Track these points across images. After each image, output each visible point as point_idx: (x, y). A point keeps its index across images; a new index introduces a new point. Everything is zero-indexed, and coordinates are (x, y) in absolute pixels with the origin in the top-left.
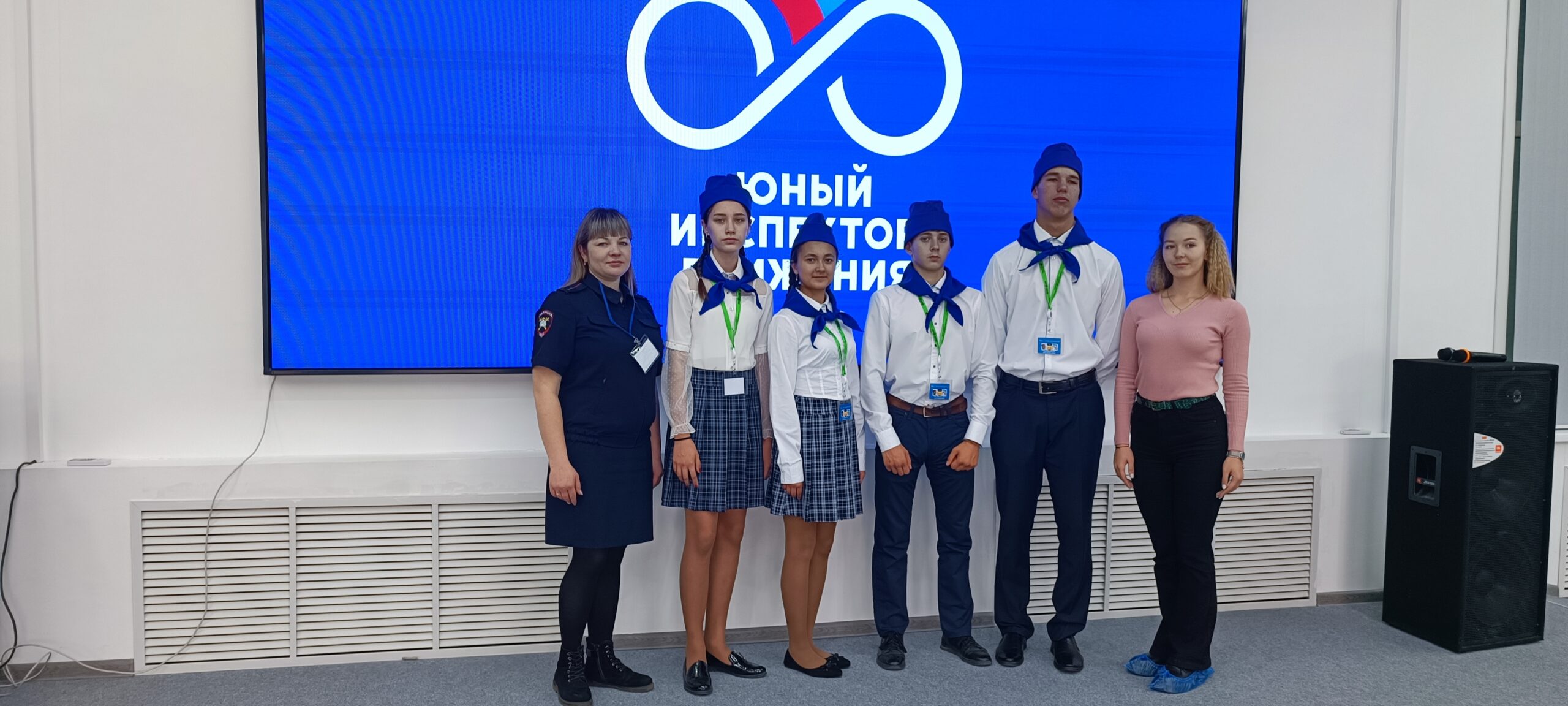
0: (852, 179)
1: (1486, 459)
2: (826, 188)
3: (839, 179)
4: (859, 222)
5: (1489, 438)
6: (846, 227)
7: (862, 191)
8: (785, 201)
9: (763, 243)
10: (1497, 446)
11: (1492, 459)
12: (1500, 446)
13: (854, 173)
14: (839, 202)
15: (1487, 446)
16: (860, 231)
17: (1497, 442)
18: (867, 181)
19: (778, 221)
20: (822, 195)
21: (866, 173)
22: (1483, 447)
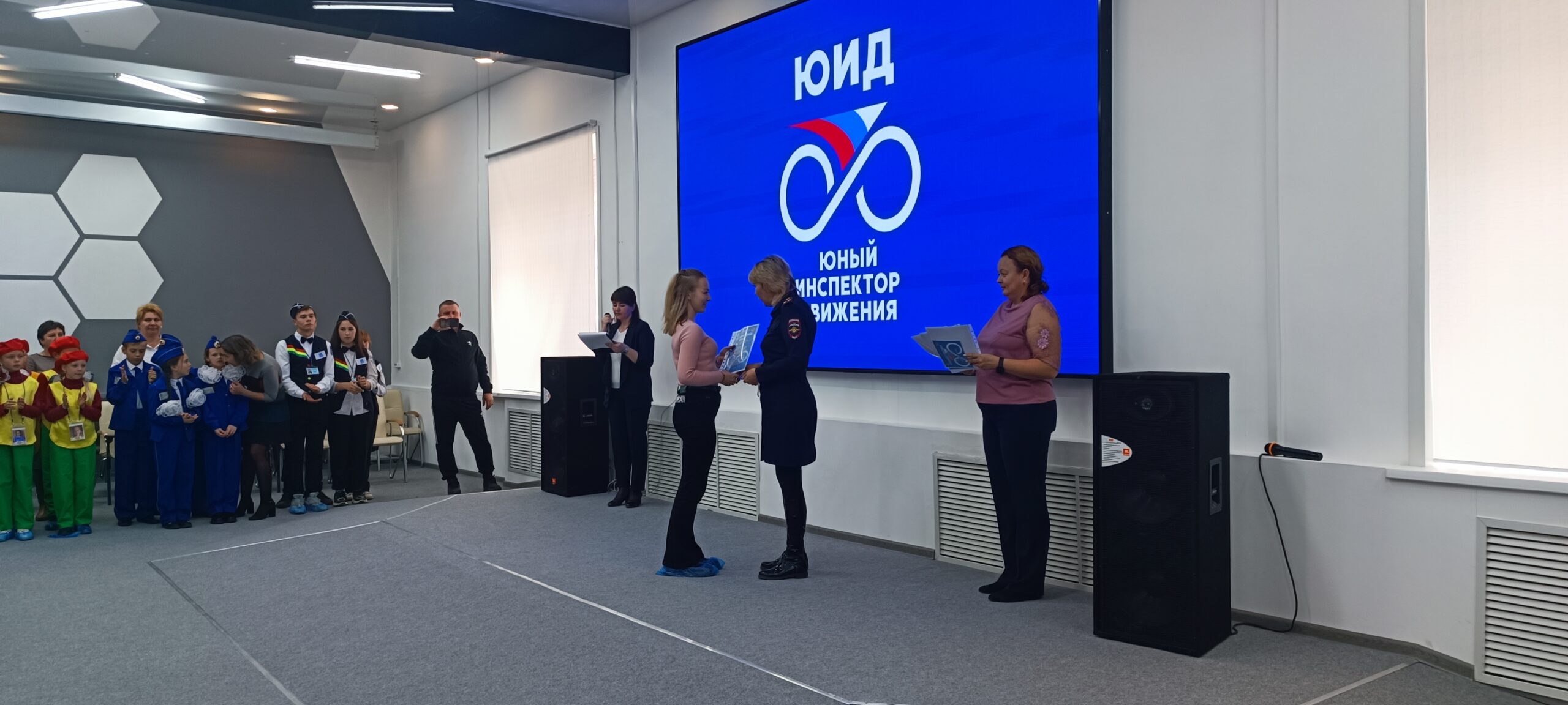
0: (868, 249)
1: (1114, 460)
2: (856, 257)
3: (862, 250)
4: (871, 276)
5: (1115, 441)
6: (865, 280)
7: (872, 256)
8: (839, 267)
9: (831, 294)
10: (1124, 449)
11: (1120, 461)
12: (1128, 450)
13: (869, 245)
14: (862, 265)
15: (1114, 448)
16: (872, 281)
17: (1124, 446)
18: (875, 249)
19: (836, 279)
20: (855, 261)
21: (874, 245)
22: (1110, 449)
